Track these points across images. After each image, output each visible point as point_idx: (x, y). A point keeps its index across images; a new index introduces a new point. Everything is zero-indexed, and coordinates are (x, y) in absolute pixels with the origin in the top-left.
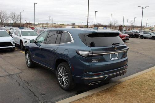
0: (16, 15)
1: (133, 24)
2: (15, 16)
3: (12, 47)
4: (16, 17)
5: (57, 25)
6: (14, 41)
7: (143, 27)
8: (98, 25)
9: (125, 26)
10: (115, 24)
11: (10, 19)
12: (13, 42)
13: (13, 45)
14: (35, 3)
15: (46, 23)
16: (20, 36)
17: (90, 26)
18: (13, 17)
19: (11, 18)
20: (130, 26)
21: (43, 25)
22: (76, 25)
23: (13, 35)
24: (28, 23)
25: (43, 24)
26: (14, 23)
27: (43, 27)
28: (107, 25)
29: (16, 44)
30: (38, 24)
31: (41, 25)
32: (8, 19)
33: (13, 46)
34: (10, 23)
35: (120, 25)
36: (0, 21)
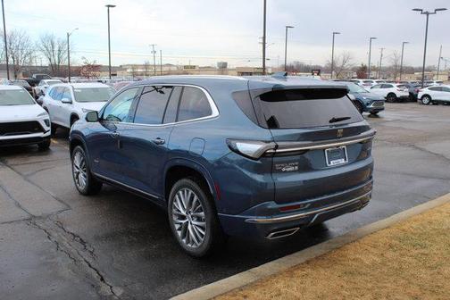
0: (55, 41)
1: (399, 63)
2: (52, 44)
3: (41, 135)
4: (56, 49)
5: (175, 69)
6: (47, 117)
7: (429, 70)
8: (295, 65)
9: (375, 69)
10: (344, 62)
11: (37, 54)
12: (46, 121)
13: (46, 128)
14: (109, 6)
16: (71, 103)
17: (273, 69)
18: (49, 45)
19: (42, 50)
20: (390, 68)
21: (133, 68)
22: (231, 67)
23: (47, 99)
24: (89, 65)
26: (51, 65)
27: (134, 74)
28: (323, 66)
29: (54, 127)
30: (121, 68)
31: (128, 71)
32: (33, 55)
33: (45, 132)
34: (39, 65)
35: (360, 65)
36: (11, 60)
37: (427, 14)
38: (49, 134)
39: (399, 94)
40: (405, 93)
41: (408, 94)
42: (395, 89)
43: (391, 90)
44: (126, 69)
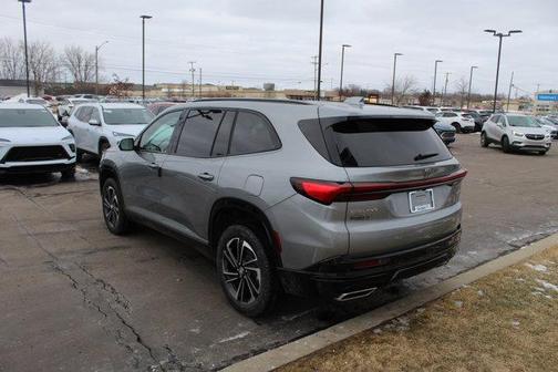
0: (82, 55)
1: (467, 90)
2: (79, 59)
3: (65, 161)
4: (83, 63)
5: (216, 89)
6: (73, 141)
7: (501, 99)
9: (438, 96)
10: (406, 87)
11: (62, 69)
12: (71, 146)
13: (71, 154)
14: (144, 17)
15: (180, 82)
16: (100, 125)
17: (326, 93)
18: (75, 60)
19: (67, 65)
20: (455, 96)
21: (169, 88)
22: (279, 89)
23: (72, 121)
24: (120, 83)
25: (170, 86)
26: (77, 82)
27: (170, 94)
28: (381, 90)
29: (80, 152)
30: (155, 87)
31: (163, 90)
32: (56, 70)
33: (70, 158)
34: (63, 81)
35: (423, 91)
36: (32, 74)
37: (501, 36)
38: (74, 160)
39: (463, 124)
40: (471, 123)
41: (473, 124)
42: (459, 118)
43: (455, 119)
44: (160, 89)
